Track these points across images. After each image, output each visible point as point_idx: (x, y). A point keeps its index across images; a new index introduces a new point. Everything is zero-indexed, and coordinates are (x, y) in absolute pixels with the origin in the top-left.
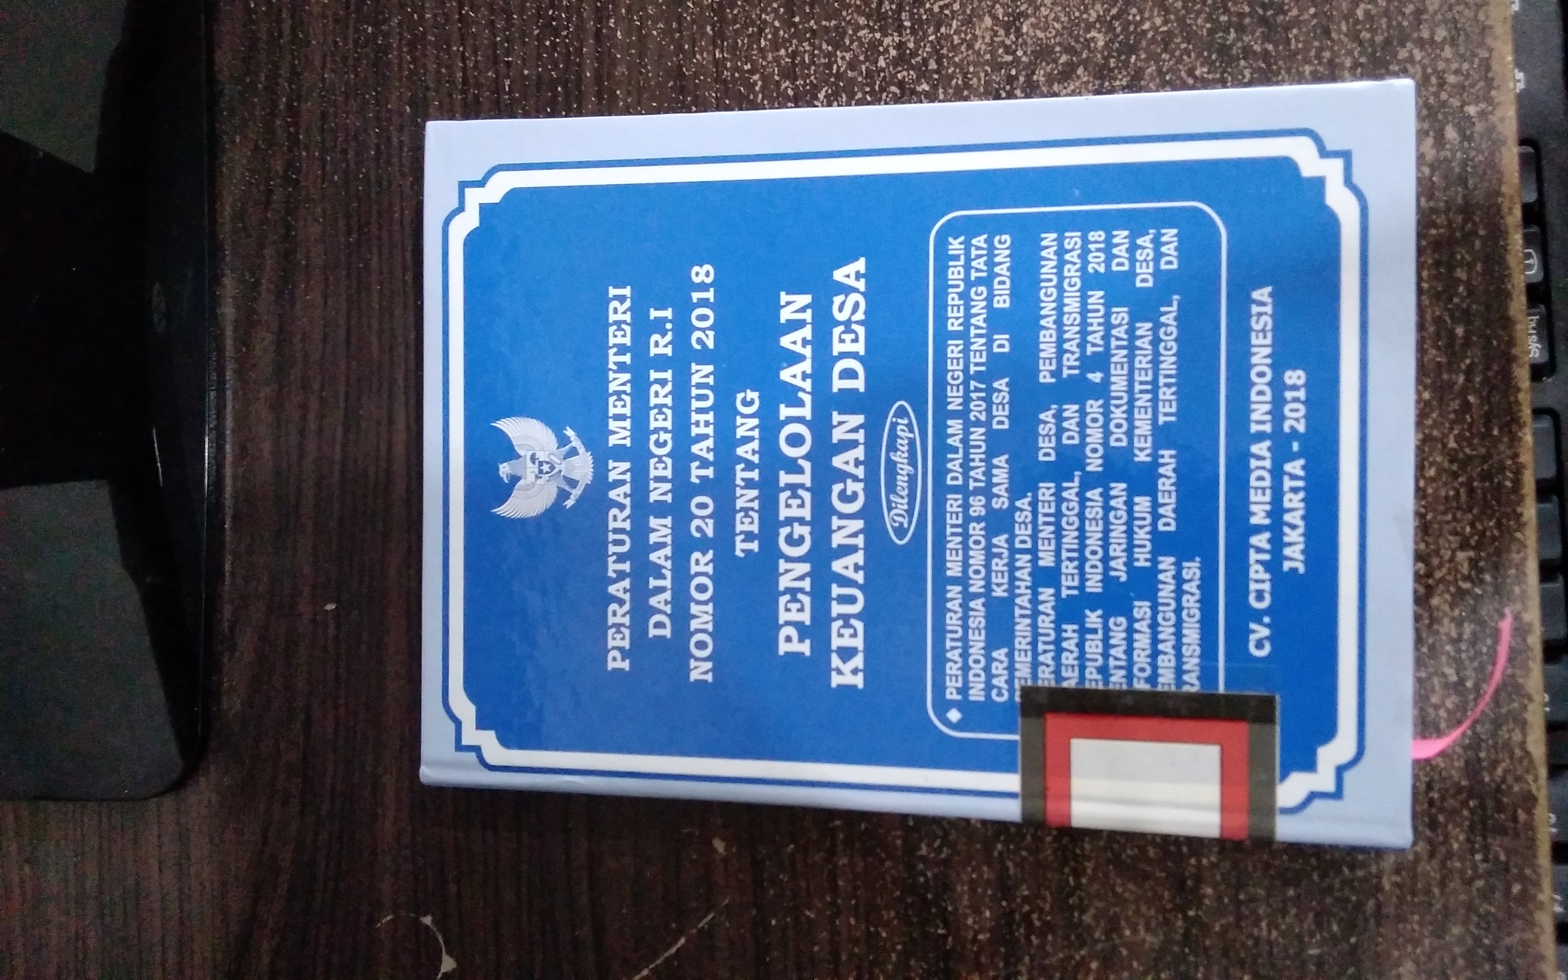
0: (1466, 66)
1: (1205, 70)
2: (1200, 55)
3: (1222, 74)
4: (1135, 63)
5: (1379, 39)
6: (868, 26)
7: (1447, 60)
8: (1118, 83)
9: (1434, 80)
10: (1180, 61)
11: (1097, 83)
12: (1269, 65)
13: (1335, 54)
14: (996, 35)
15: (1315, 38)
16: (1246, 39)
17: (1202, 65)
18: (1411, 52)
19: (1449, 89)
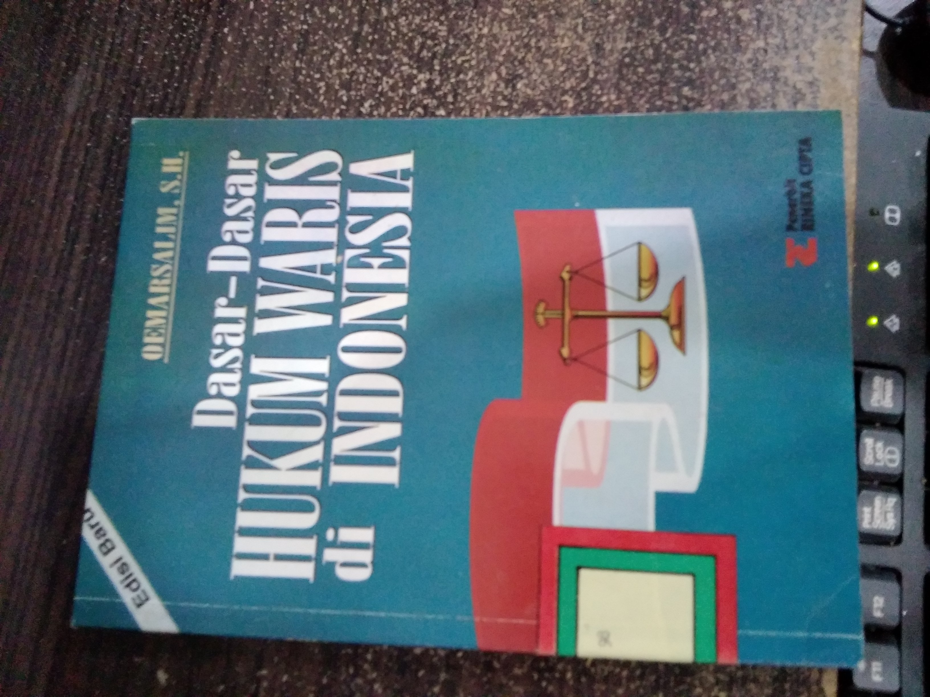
6: (409, 64)
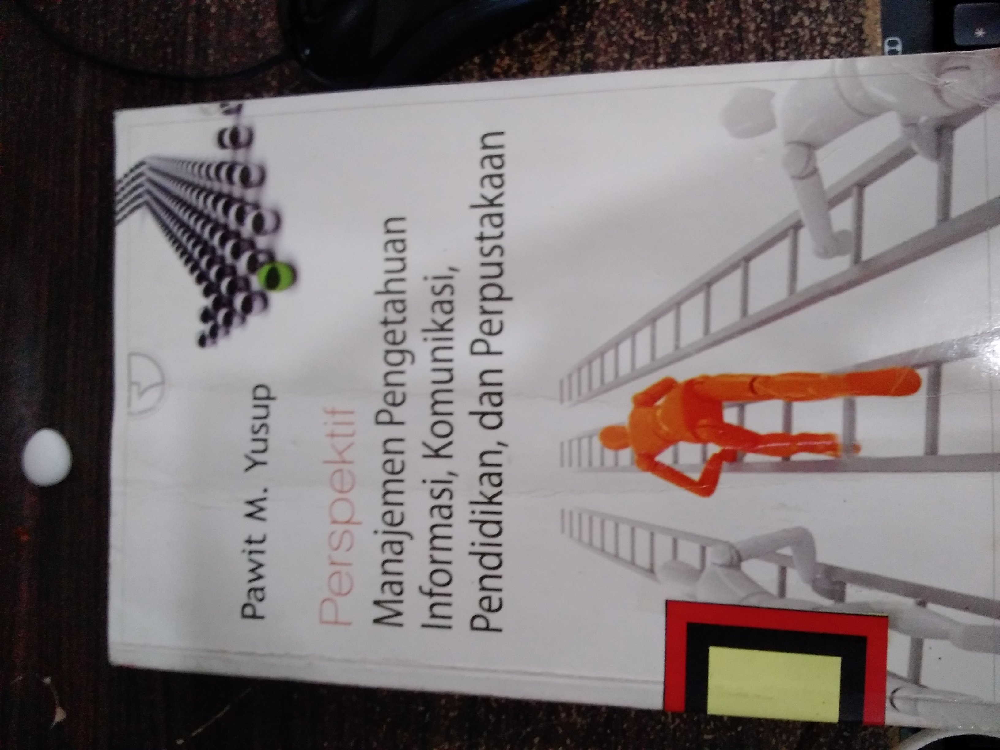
0: (844, 30)
1: (642, 33)
2: (638, 22)
3: (655, 36)
4: (590, 29)
5: (777, 8)
7: (830, 25)
8: (576, 44)
9: (818, 40)
10: (623, 26)
11: (561, 43)
12: (692, 29)
13: (743, 21)
15: (727, 8)
16: (675, 9)
17: (640, 29)
18: (801, 19)
19: (831, 48)
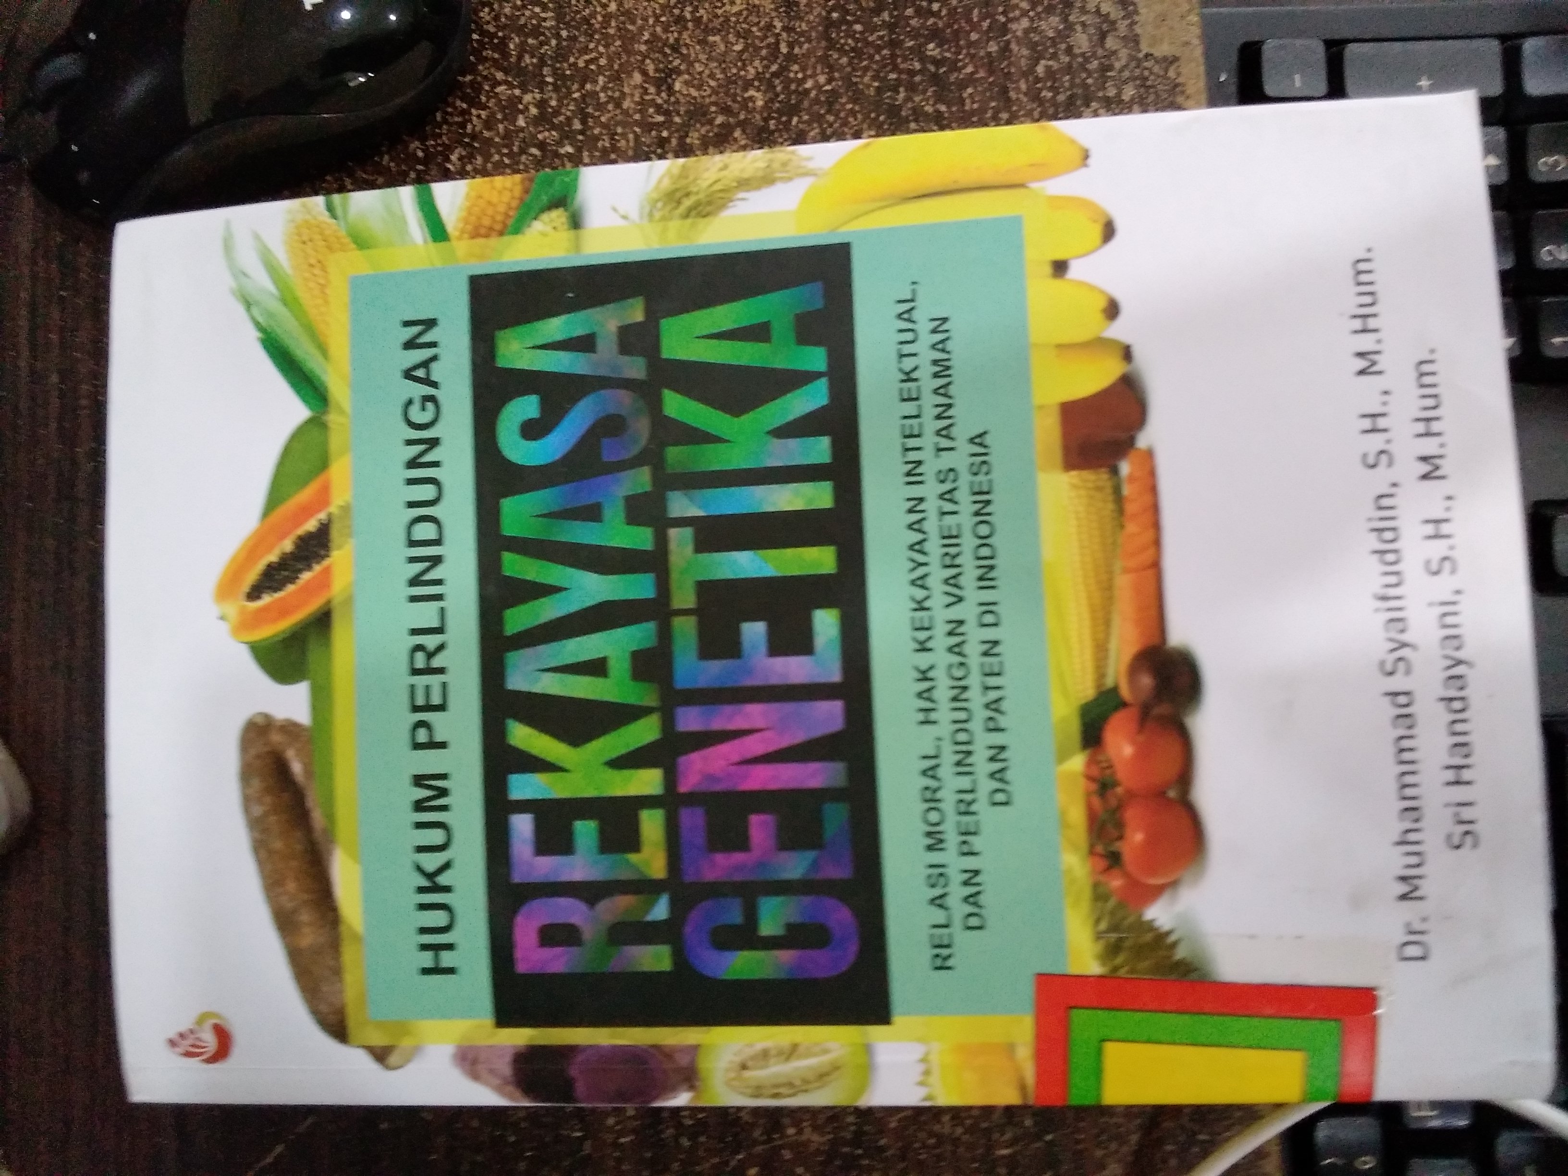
2: (866, 117)
4: (797, 126)
5: (1061, 98)
6: (506, 81)
14: (646, 91)
15: (992, 99)
16: (917, 99)
